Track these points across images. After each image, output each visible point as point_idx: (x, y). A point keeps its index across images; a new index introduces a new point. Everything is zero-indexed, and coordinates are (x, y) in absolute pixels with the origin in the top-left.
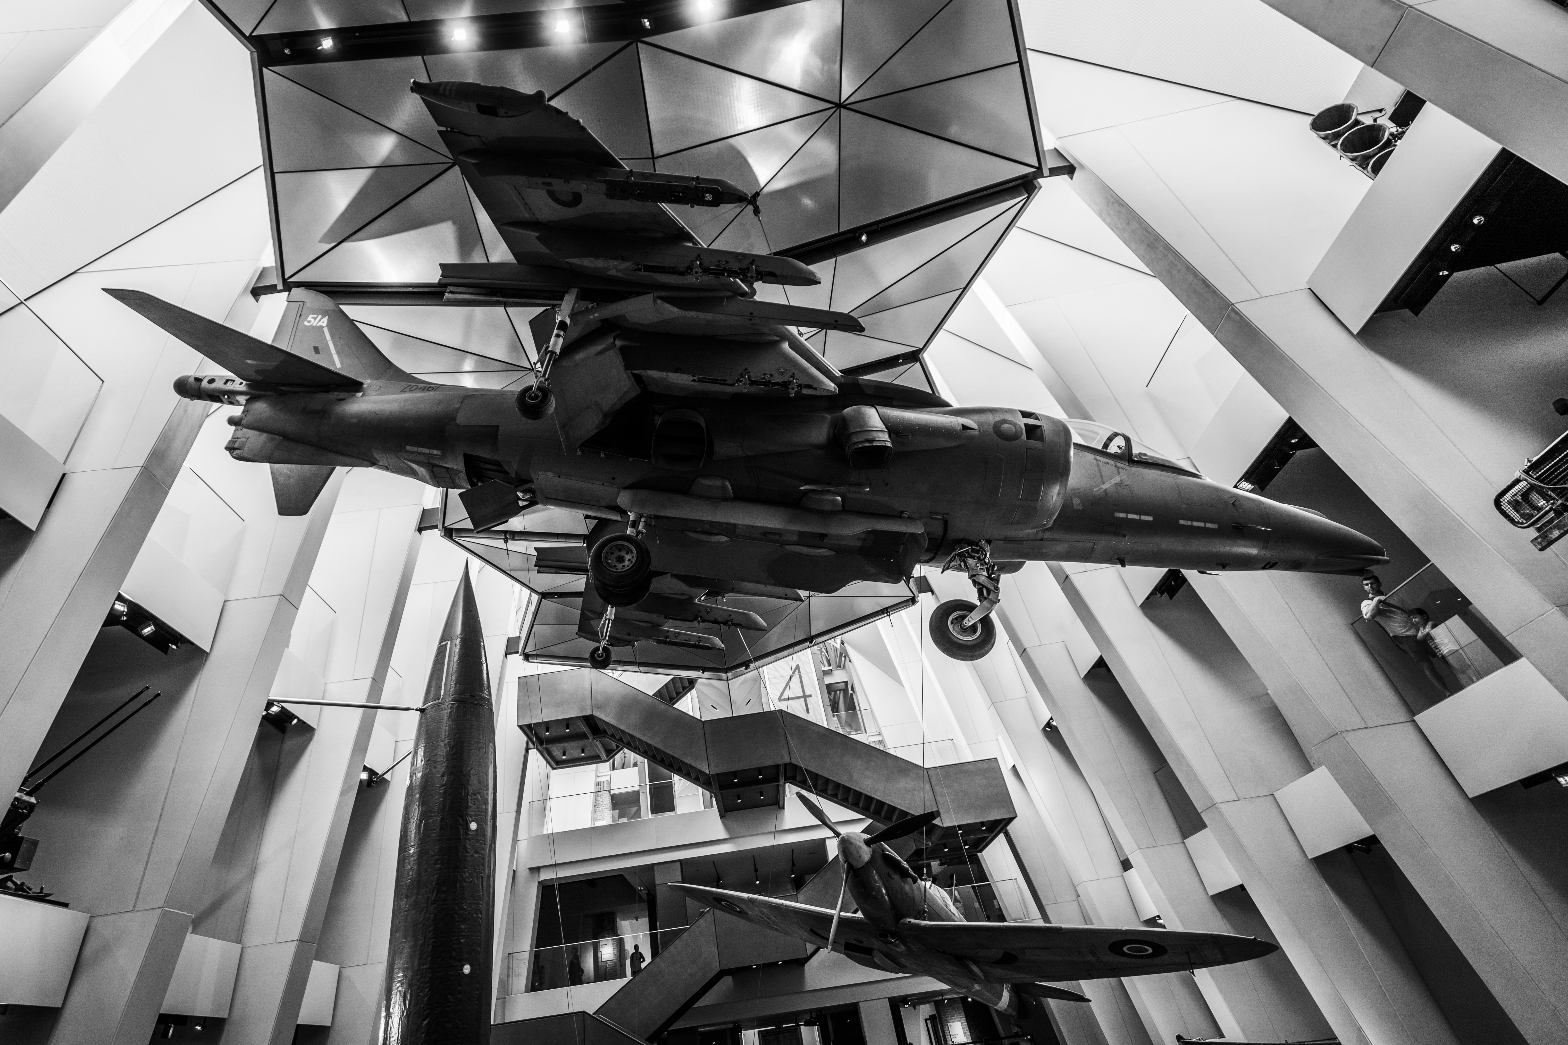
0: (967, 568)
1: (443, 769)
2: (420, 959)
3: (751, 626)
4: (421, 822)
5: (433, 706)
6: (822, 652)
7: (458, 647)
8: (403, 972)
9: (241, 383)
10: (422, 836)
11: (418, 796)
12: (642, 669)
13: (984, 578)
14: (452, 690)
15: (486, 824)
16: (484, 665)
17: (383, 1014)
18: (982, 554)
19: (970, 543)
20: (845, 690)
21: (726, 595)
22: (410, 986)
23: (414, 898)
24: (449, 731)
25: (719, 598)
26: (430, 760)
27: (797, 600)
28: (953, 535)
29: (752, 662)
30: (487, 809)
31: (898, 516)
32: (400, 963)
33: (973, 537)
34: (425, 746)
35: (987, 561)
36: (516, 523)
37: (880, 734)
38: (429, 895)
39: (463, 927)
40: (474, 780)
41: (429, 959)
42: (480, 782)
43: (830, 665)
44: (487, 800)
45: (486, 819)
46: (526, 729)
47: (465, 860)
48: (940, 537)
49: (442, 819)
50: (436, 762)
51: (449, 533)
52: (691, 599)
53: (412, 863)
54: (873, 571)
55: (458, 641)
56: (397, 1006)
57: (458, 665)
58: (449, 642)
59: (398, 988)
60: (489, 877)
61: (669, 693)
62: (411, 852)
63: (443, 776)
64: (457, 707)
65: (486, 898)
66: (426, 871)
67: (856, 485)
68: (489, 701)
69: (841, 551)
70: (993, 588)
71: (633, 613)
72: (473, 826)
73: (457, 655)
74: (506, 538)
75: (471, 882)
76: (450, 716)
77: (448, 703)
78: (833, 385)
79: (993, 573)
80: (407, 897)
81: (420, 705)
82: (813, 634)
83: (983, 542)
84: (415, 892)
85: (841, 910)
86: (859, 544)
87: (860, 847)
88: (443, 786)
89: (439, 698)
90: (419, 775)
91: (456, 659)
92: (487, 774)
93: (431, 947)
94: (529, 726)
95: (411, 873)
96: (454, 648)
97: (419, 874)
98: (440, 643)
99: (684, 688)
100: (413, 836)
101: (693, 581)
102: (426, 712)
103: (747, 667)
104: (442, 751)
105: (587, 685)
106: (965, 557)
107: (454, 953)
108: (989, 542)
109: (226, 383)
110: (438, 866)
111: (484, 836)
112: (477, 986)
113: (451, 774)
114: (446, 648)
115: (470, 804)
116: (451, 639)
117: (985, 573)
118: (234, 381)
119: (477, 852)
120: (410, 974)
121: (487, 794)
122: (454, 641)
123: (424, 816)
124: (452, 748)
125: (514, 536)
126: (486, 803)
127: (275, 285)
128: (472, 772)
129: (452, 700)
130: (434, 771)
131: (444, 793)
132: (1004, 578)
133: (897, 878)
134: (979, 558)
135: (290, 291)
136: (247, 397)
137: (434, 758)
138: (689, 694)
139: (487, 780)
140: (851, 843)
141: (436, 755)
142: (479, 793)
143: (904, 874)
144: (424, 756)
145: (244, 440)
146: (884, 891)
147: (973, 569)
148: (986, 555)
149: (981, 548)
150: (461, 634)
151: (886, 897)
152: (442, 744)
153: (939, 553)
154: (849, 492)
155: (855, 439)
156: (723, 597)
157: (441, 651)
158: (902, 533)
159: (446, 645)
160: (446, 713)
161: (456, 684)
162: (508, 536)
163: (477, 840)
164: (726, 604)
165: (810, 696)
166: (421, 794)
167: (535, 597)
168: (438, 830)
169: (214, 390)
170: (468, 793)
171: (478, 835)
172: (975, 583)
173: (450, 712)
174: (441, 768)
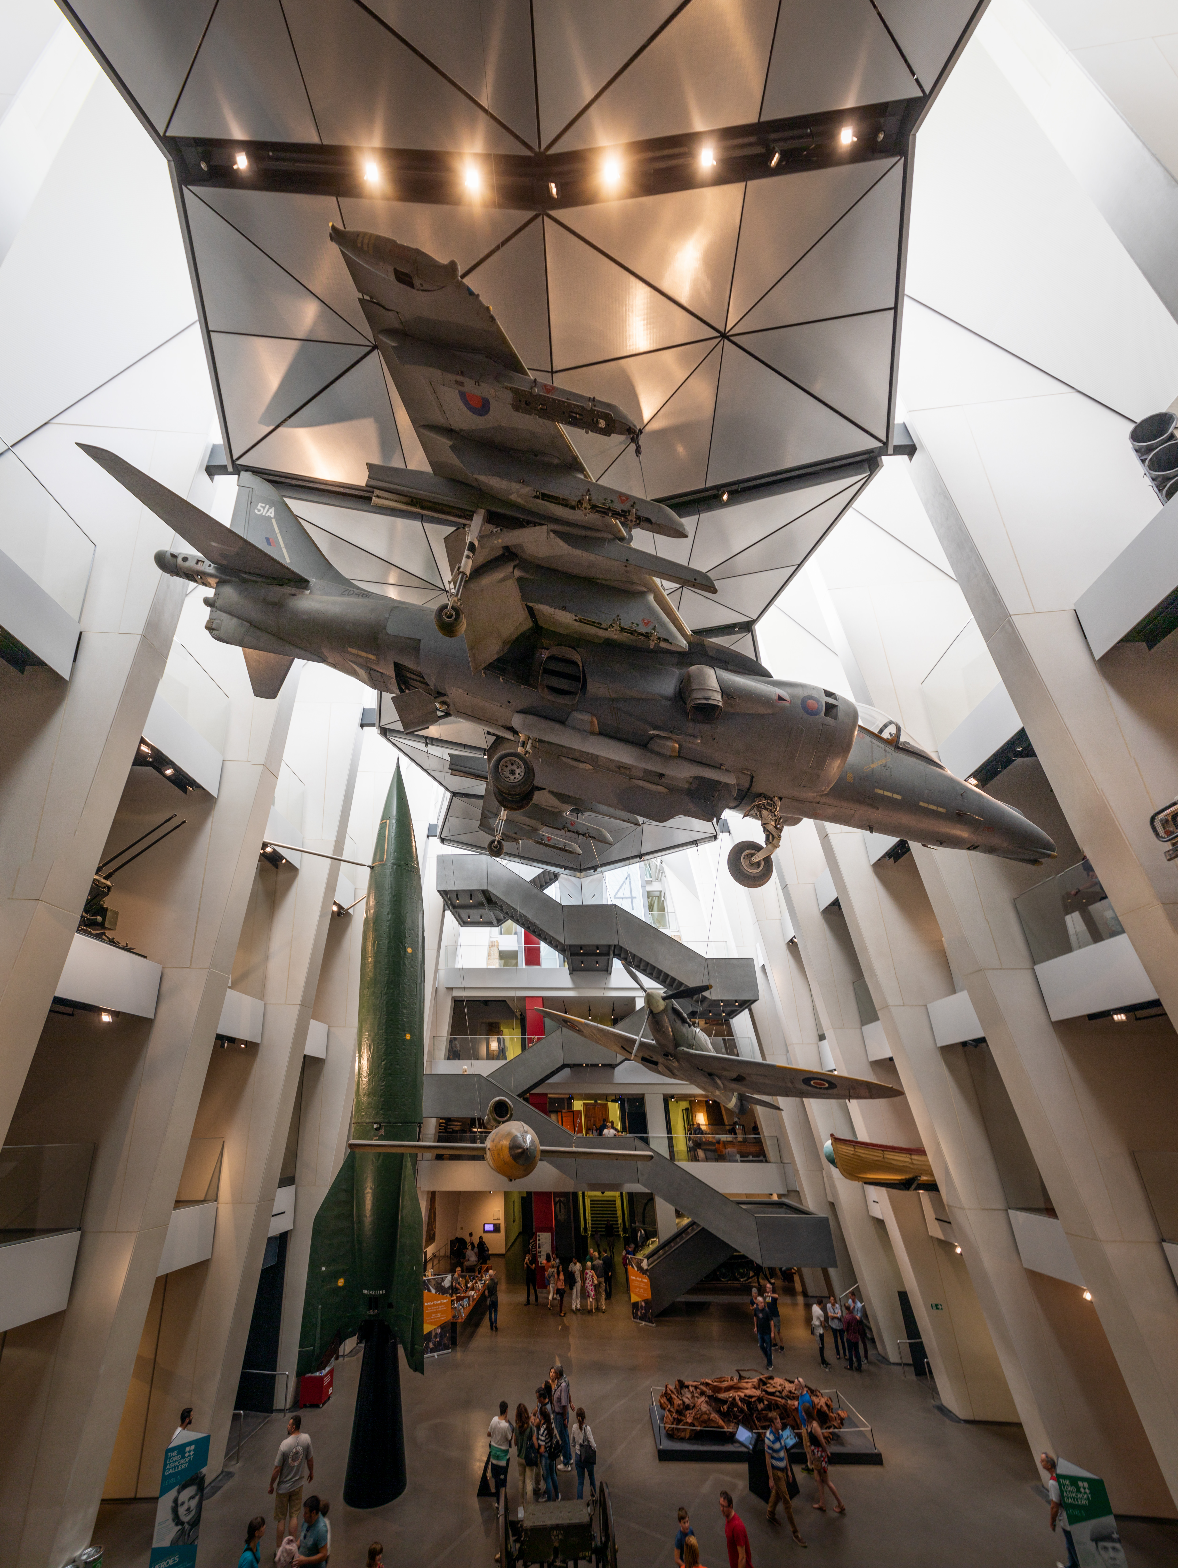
0: (761, 817)
1: (388, 910)
2: (378, 1026)
3: (601, 840)
4: (375, 942)
5: (379, 865)
6: (646, 867)
7: (395, 825)
8: (368, 1032)
9: (210, 566)
10: (376, 951)
11: (372, 925)
12: (523, 861)
13: (772, 827)
14: (392, 856)
15: (418, 950)
16: (414, 842)
17: (357, 1055)
18: (774, 808)
19: (766, 797)
20: (659, 897)
21: (584, 813)
22: (373, 1041)
23: (373, 989)
24: (391, 884)
25: (580, 815)
26: (379, 903)
27: (636, 824)
28: (756, 789)
29: (599, 867)
30: (418, 941)
31: (718, 767)
32: (366, 1027)
33: (770, 794)
34: (375, 893)
35: (776, 813)
36: (433, 731)
37: (679, 931)
38: (383, 989)
39: (405, 1011)
40: (409, 921)
41: (384, 1027)
42: (413, 923)
43: (651, 877)
44: (418, 935)
45: (418, 947)
46: (442, 893)
47: (405, 971)
48: (746, 790)
49: (389, 943)
50: (383, 904)
51: (385, 732)
52: (560, 812)
53: (370, 968)
54: (693, 809)
55: (394, 821)
56: (365, 1052)
57: (395, 839)
58: (388, 821)
59: (365, 1041)
60: (420, 984)
61: (540, 882)
62: (370, 960)
63: (388, 914)
64: (396, 868)
65: (419, 997)
66: (380, 974)
67: (691, 736)
68: (418, 869)
69: (673, 790)
70: (777, 836)
71: (519, 816)
72: (409, 950)
73: (394, 831)
74: (426, 742)
75: (409, 985)
76: (391, 875)
77: (389, 864)
78: (685, 642)
79: (779, 824)
80: (368, 988)
81: (370, 864)
82: (642, 852)
83: (776, 798)
84: (373, 986)
85: (642, 1037)
86: (687, 786)
87: (659, 1001)
88: (388, 921)
89: (383, 861)
90: (372, 911)
91: (393, 835)
92: (417, 918)
93: (385, 1021)
94: (445, 892)
95: (370, 974)
96: (392, 826)
97: (375, 975)
98: (382, 820)
99: (551, 880)
100: (370, 950)
101: (563, 798)
102: (374, 868)
103: (595, 870)
104: (387, 897)
105: (484, 867)
106: (761, 808)
107: (400, 1026)
108: (780, 799)
109: (197, 563)
110: (387, 972)
111: (417, 958)
112: (415, 1047)
113: (393, 914)
114: (386, 825)
115: (407, 936)
116: (389, 819)
117: (773, 823)
118: (204, 562)
119: (413, 967)
120: (372, 1034)
121: (418, 931)
122: (391, 820)
123: (377, 938)
124: (394, 896)
125: (432, 742)
126: (418, 937)
127: (225, 466)
128: (408, 914)
129: (392, 863)
130: (382, 910)
131: (389, 926)
132: (786, 829)
133: (679, 1022)
134: (771, 811)
135: (239, 475)
136: (217, 580)
137: (382, 901)
138: (553, 884)
139: (418, 922)
140: (653, 997)
141: (382, 899)
142: (413, 930)
143: (684, 1021)
144: (375, 899)
145: (219, 622)
146: (670, 1029)
147: (765, 819)
148: (776, 809)
149: (774, 802)
150: (396, 816)
151: (671, 1033)
152: (386, 892)
153: (743, 802)
154: (685, 741)
155: (696, 695)
156: (582, 815)
157: (382, 827)
158: (719, 781)
159: (386, 822)
160: (388, 872)
161: (394, 852)
162: (428, 741)
163: (412, 960)
164: (585, 820)
165: (635, 898)
166: (374, 923)
167: (449, 795)
168: (386, 949)
169: (188, 569)
170: (405, 929)
171: (412, 956)
172: (765, 830)
173: (392, 871)
174: (386, 909)
